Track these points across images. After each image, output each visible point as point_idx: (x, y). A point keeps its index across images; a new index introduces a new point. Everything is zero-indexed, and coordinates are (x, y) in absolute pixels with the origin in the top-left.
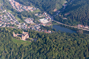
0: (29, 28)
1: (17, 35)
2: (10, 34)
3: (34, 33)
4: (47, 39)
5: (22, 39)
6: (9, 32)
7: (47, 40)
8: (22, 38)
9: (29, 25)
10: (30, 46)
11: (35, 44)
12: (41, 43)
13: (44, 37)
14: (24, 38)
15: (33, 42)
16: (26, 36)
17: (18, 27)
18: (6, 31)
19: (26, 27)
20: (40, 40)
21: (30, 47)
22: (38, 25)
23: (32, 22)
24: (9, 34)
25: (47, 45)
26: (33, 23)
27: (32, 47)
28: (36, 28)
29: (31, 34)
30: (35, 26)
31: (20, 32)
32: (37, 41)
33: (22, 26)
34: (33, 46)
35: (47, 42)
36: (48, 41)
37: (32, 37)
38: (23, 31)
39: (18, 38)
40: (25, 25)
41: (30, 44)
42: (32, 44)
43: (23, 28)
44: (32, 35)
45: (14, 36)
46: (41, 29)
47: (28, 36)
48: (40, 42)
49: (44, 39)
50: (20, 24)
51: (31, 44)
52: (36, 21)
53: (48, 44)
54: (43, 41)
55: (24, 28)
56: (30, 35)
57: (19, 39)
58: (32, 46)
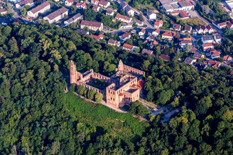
0: (170, 38)
1: (88, 77)
2: (56, 67)
3: (170, 80)
4: (224, 117)
5: (105, 99)
6: (54, 58)
7: (222, 126)
8: (105, 94)
9: (172, 21)
10: (137, 139)
11: (161, 133)
12: (191, 134)
13: (209, 104)
14: (114, 100)
15: (151, 123)
16: (127, 88)
17: (121, 28)
18: (42, 52)
19: (155, 34)
20: (185, 121)
21: (137, 149)
22: (211, 31)
23: (190, 7)
24: (52, 69)
25: (214, 148)
26: (195, 14)
27: (142, 149)
28: (200, 42)
29: (154, 84)
30: (200, 31)
31: (107, 63)
32: (173, 123)
33: (139, 25)
34: (148, 145)
35: (217, 134)
36: (226, 130)
37: (155, 98)
38: (121, 63)
39: (86, 95)
40: (153, 23)
41: (140, 134)
42: (147, 132)
43: (141, 34)
44: (157, 89)
45: (73, 80)
46: (223, 54)
47: (138, 92)
48: (185, 129)
49: (209, 117)
50: (132, 12)
51: (144, 135)
52: (207, 9)
53: (220, 143)
54: (201, 126)
55: (146, 35)
56: (148, 85)
57: (94, 100)
58: (144, 143)
